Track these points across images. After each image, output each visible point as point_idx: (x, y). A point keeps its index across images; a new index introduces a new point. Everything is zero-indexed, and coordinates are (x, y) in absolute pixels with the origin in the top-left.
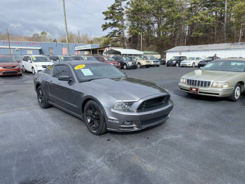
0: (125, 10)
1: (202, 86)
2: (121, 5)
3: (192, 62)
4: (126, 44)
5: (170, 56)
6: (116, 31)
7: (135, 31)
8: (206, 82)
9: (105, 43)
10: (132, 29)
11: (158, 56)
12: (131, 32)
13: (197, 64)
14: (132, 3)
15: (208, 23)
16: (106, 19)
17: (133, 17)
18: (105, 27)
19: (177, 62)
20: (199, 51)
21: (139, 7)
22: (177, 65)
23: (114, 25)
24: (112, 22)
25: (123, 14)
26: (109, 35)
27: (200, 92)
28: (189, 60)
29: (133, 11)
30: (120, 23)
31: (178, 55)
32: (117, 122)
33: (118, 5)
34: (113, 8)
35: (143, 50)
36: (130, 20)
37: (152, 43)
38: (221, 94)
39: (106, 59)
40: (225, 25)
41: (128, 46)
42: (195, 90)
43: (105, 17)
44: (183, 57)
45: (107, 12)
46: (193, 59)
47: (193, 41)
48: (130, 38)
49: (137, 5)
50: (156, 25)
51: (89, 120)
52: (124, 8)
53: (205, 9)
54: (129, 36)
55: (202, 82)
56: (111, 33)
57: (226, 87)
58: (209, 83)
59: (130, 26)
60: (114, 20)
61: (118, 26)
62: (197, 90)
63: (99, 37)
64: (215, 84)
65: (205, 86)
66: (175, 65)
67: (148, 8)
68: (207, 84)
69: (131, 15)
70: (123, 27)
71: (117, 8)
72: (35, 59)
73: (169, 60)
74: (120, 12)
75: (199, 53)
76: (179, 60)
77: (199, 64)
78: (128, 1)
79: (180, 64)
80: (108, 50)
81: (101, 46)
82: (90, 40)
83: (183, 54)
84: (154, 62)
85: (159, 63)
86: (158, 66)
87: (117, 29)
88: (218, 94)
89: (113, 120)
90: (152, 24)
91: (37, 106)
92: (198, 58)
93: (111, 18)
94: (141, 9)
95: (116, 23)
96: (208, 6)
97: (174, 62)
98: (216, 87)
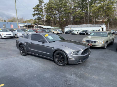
0: (44, 7)
1: (93, 43)
2: (42, 5)
3: (77, 32)
4: (44, 23)
5: (66, 29)
6: (39, 17)
7: (49, 17)
8: (94, 41)
9: (34, 23)
10: (48, 17)
11: (61, 29)
12: (47, 18)
13: (79, 33)
14: (47, 4)
15: (82, 15)
16: (35, 11)
17: (48, 11)
18: (34, 15)
19: (70, 32)
20: (79, 27)
21: (51, 7)
22: (70, 34)
23: (39, 14)
24: (37, 13)
25: (43, 9)
26: (36, 19)
27: (92, 46)
28: (75, 31)
29: (48, 8)
30: (41, 13)
31: (70, 29)
32: (74, 60)
33: (40, 5)
34: (38, 6)
35: (53, 27)
36: (46, 12)
37: (57, 24)
38: (101, 46)
39: (38, 31)
40: (88, 16)
41: (45, 24)
42: (90, 44)
43: (34, 10)
44: (72, 30)
45: (35, 8)
46: (77, 31)
47: (75, 23)
48: (46, 21)
49: (50, 6)
50: (58, 15)
51: (57, 60)
52: (43, 6)
53: (80, 9)
54: (46, 20)
55: (93, 41)
56: (37, 18)
57: (103, 43)
58: (96, 41)
59: (47, 15)
60: (38, 12)
61: (41, 15)
62: (91, 44)
63: (29, 20)
64: (98, 42)
65: (94, 43)
66: (69, 34)
67: (55, 7)
68: (95, 42)
69: (47, 10)
70: (43, 15)
71: (40, 6)
72: (1, 31)
73: (66, 31)
74: (41, 8)
75: (79, 28)
76: (71, 31)
77: (80, 33)
78: (45, 3)
79: (71, 33)
80: (36, 26)
81: (32, 24)
82: (25, 21)
83: (72, 29)
84: (60, 32)
85: (62, 33)
86: (62, 34)
87: (40, 16)
88: (100, 46)
89: (72, 59)
90: (57, 14)
91: (19, 55)
92: (79, 31)
93: (37, 11)
94: (52, 8)
95: (39, 13)
96: (81, 8)
97: (69, 32)
98: (99, 43)
